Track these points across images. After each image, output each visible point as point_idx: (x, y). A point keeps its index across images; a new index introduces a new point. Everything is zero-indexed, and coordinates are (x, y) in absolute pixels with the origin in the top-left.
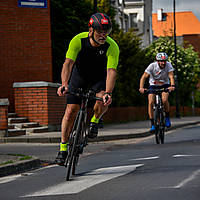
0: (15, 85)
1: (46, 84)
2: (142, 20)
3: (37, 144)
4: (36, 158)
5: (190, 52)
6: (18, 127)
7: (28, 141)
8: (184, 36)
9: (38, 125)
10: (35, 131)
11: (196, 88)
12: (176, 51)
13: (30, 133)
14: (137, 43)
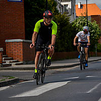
0: (6, 41)
1: (22, 40)
2: (70, 8)
3: (17, 71)
4: (17, 78)
5: (95, 24)
6: (8, 62)
7: (13, 69)
8: (91, 16)
9: (18, 61)
10: (16, 64)
11: (98, 42)
12: (87, 24)
13: (14, 65)
14: (68, 20)
